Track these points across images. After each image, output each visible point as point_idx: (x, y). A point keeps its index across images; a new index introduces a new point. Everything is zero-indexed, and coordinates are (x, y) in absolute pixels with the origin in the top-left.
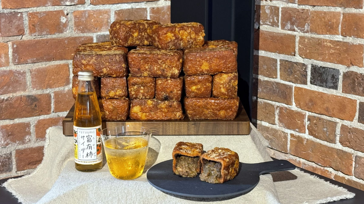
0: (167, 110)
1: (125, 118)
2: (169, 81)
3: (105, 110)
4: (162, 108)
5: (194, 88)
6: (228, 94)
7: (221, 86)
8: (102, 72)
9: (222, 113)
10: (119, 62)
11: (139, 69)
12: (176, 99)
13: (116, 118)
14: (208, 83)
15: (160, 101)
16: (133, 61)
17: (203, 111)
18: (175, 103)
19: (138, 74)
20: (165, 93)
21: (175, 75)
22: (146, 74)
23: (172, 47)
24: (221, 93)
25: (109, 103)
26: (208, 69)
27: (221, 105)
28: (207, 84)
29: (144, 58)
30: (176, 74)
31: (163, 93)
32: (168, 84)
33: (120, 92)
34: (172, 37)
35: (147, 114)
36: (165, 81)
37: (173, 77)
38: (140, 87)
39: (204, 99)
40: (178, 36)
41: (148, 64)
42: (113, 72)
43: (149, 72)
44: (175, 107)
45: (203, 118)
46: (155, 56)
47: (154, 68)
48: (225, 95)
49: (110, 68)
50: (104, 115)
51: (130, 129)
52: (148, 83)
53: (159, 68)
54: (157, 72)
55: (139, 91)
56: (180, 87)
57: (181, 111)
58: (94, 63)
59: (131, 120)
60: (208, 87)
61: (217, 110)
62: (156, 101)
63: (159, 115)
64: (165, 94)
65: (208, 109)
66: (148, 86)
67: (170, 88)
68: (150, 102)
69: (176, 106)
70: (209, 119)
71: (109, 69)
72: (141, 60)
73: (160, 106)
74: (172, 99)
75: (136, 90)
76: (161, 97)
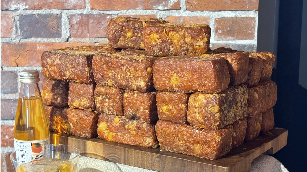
0: (136, 132)
1: (90, 135)
2: (136, 95)
3: (69, 122)
4: (130, 129)
5: (165, 108)
6: (205, 122)
7: (196, 110)
8: (65, 76)
9: (197, 148)
10: (83, 64)
11: (102, 76)
12: (144, 120)
13: (81, 133)
14: (181, 103)
15: (127, 120)
16: (96, 65)
17: (174, 142)
18: (145, 125)
19: (101, 82)
20: (131, 110)
21: (141, 89)
22: (110, 82)
23: (158, 53)
24: (197, 120)
25: (73, 115)
26: (179, 84)
27: (195, 136)
28: (180, 105)
29: (107, 63)
30: (142, 87)
31: (130, 110)
32: (134, 99)
33: (85, 102)
34: (157, 40)
35: (114, 134)
36: (132, 95)
37: (139, 90)
38: (105, 99)
39: (176, 126)
40: (166, 39)
41: (111, 70)
42: (76, 76)
43: (113, 80)
44: (144, 131)
45: (175, 150)
46: (118, 61)
47: (118, 76)
48: (201, 123)
49: (73, 72)
50: (69, 128)
51: (91, 150)
52: (111, 95)
53: (123, 76)
54: (122, 81)
55: (104, 103)
56: (147, 104)
57: (152, 137)
58: (58, 64)
59: (99, 138)
60: (182, 109)
61: (189, 142)
62: (124, 119)
63: (126, 138)
64: (131, 112)
65: (179, 140)
66: (113, 99)
67: (136, 104)
68: (117, 119)
69: (146, 130)
70: (183, 153)
71: (71, 72)
72: (104, 64)
73: (128, 125)
74: (139, 118)
75: (101, 102)
76: (128, 115)
